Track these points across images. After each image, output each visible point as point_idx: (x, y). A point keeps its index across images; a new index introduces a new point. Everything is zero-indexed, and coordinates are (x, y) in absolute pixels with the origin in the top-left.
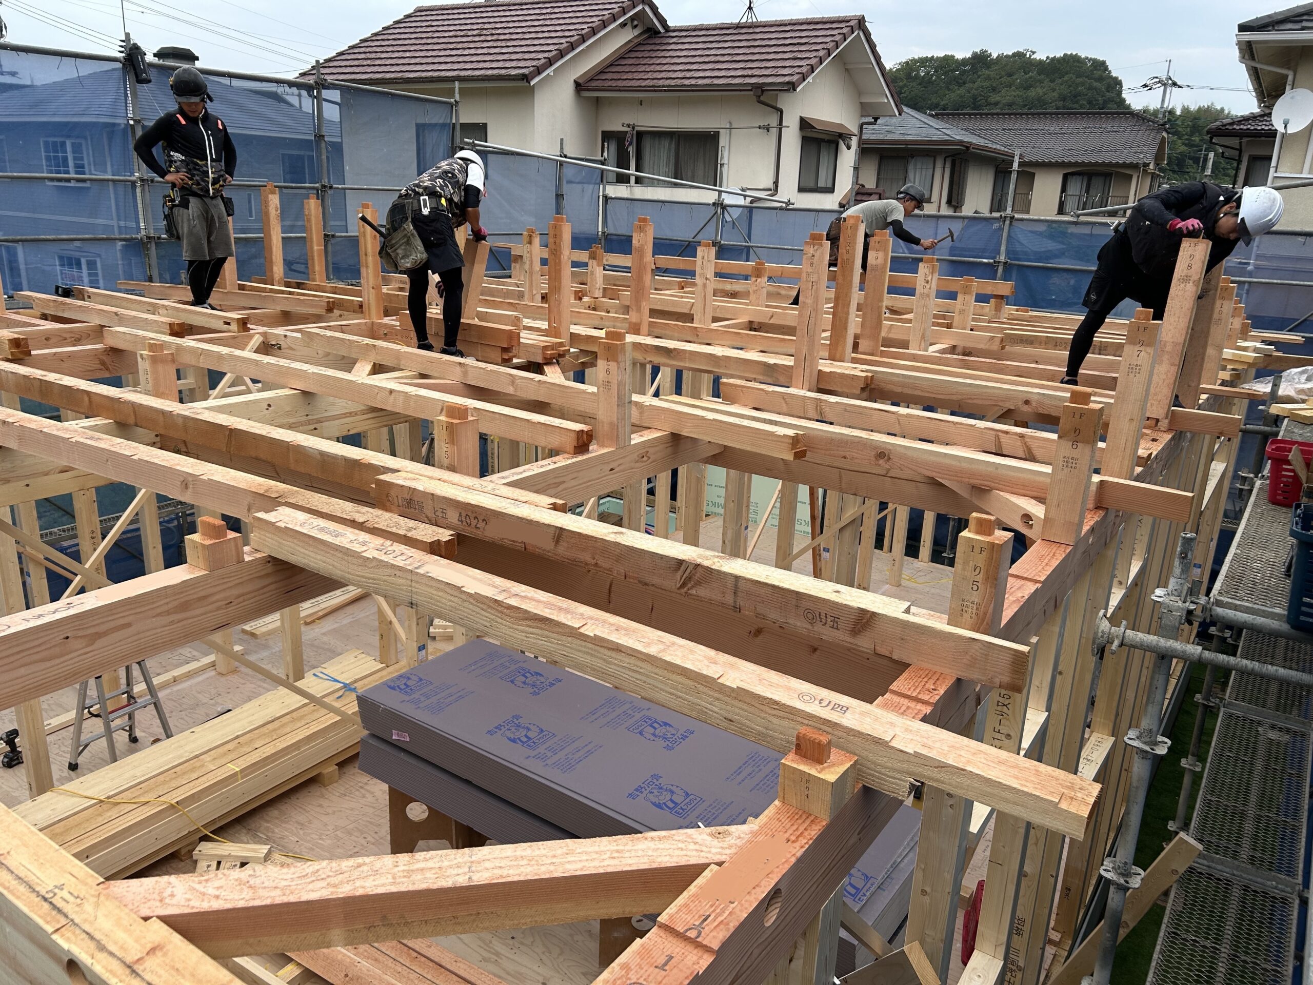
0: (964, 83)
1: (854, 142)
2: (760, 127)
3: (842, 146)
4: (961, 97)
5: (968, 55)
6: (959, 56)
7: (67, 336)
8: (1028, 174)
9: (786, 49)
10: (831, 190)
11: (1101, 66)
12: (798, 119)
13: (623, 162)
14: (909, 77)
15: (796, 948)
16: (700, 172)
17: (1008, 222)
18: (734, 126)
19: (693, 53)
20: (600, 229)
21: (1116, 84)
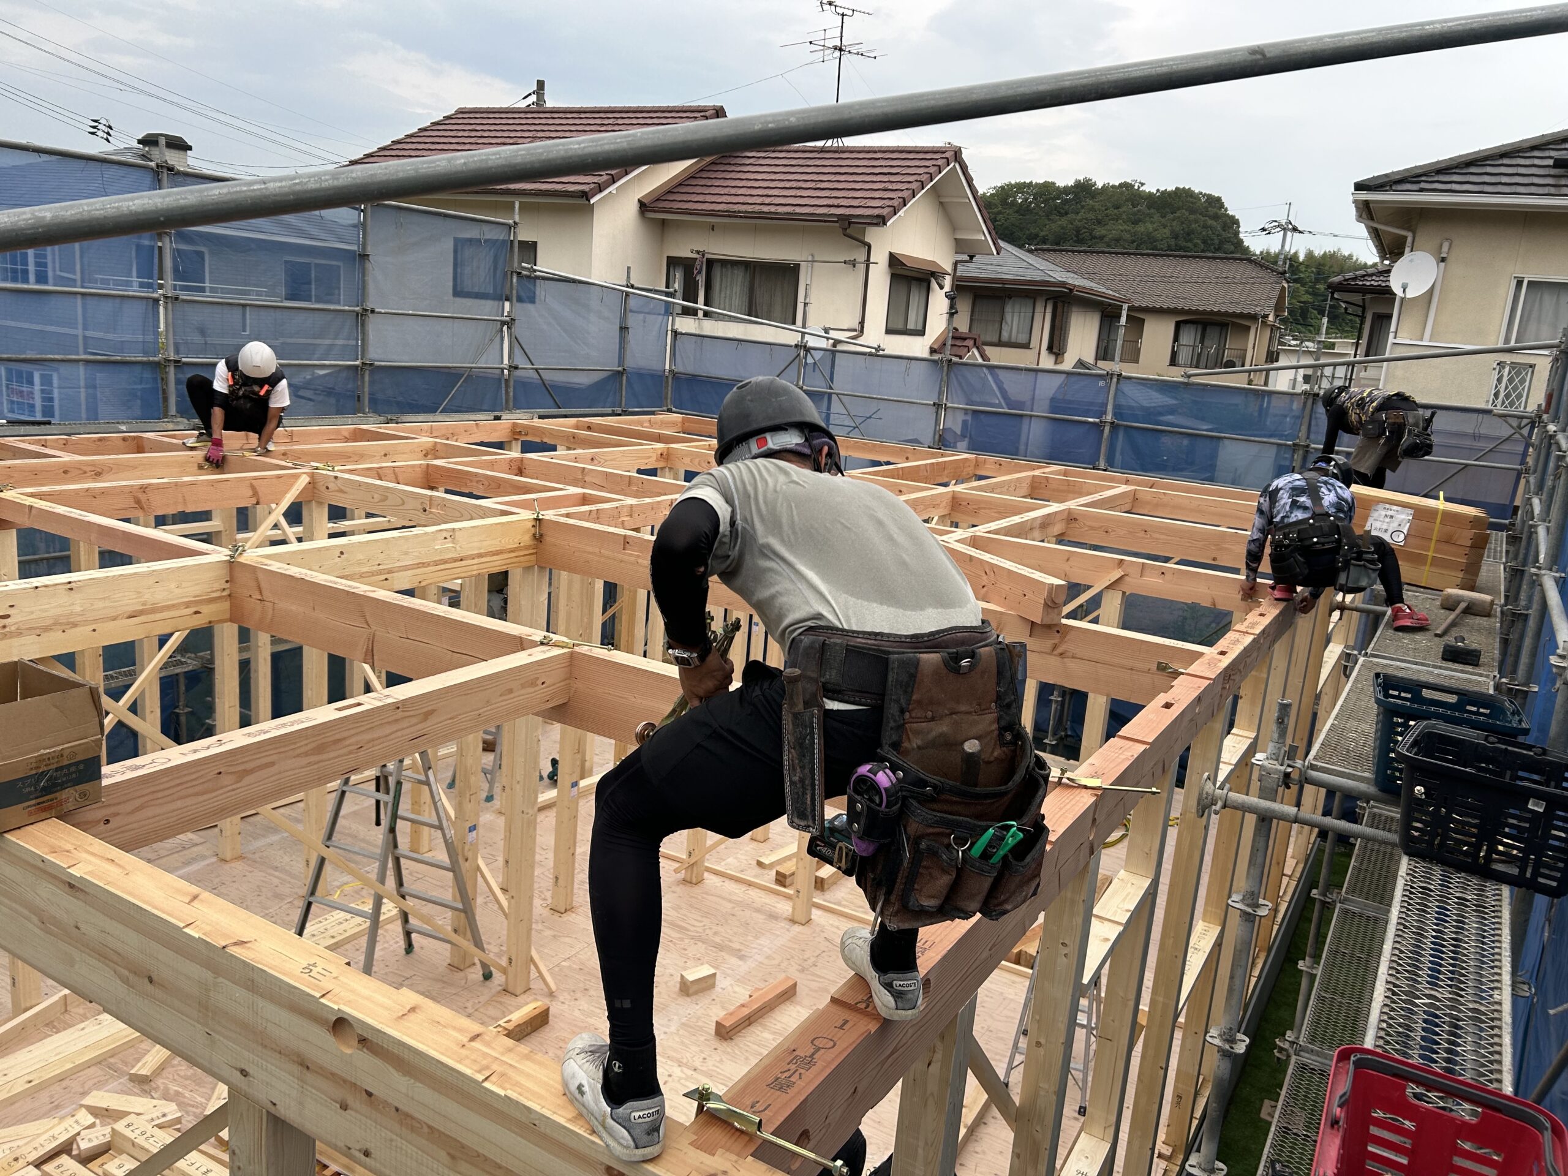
0: (1066, 213)
1: (948, 282)
2: (845, 262)
3: (934, 285)
4: (1063, 228)
5: (1071, 183)
6: (1061, 183)
7: (88, 469)
8: (1137, 323)
9: (874, 178)
10: (921, 333)
11: (1215, 202)
12: (887, 256)
13: (690, 294)
14: (1004, 202)
15: (934, 1052)
16: (777, 309)
17: (1115, 380)
18: (816, 259)
19: (773, 177)
20: (667, 367)
21: (1232, 223)
